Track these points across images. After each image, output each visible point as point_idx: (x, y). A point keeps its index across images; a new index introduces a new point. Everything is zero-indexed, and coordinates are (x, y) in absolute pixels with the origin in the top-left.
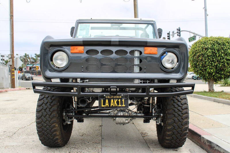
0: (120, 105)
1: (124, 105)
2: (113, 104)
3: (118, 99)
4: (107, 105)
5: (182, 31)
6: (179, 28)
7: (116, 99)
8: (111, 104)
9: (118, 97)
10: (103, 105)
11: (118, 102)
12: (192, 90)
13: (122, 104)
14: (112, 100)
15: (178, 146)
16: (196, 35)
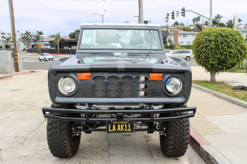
0: (126, 130)
1: (130, 130)
2: (120, 129)
3: (125, 124)
4: (114, 130)
5: (186, 11)
6: (184, 8)
7: (122, 124)
8: (118, 129)
9: (124, 122)
10: (110, 130)
11: (124, 127)
12: (194, 114)
13: (128, 128)
14: (119, 126)
15: (179, 155)
16: (200, 16)
